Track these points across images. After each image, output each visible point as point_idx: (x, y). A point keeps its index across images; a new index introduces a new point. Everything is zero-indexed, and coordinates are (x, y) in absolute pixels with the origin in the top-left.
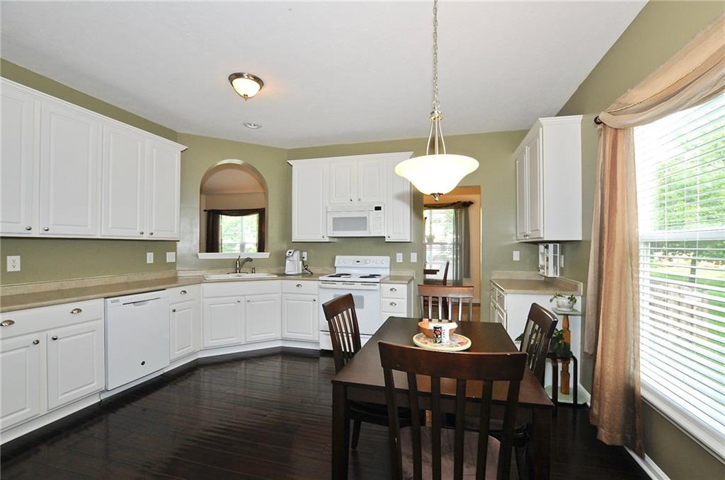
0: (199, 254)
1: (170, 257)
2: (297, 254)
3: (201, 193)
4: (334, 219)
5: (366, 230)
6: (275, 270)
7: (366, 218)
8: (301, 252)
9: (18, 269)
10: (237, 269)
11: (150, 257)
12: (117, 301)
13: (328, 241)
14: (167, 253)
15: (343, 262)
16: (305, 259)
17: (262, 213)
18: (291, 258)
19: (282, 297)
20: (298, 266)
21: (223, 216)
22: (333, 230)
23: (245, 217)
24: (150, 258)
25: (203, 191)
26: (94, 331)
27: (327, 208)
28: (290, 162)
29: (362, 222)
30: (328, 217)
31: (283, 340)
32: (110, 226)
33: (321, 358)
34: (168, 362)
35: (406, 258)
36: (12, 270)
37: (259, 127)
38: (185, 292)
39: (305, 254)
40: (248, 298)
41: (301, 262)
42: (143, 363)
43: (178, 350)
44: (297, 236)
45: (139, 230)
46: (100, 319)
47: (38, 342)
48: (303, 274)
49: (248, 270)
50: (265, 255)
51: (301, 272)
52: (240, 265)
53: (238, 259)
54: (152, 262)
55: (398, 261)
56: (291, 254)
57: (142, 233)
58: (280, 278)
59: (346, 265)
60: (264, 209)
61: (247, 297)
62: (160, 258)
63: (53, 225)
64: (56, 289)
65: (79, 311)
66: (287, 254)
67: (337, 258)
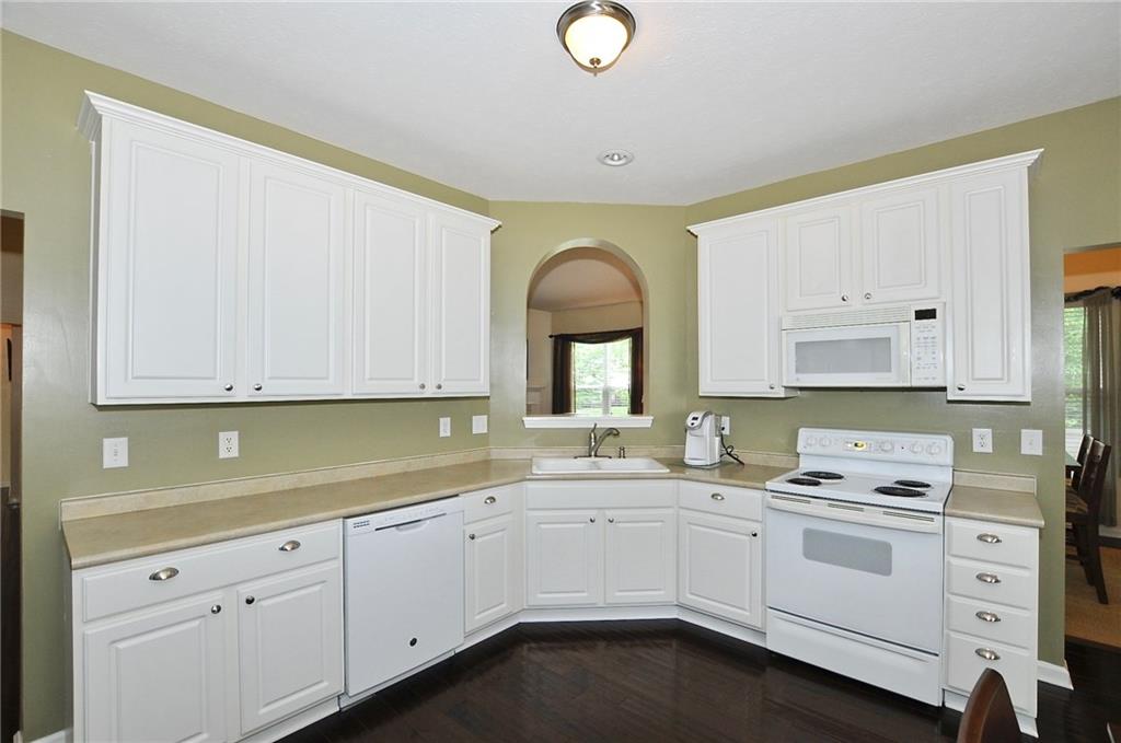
0: (525, 419)
1: (480, 424)
2: (709, 423)
3: (528, 307)
4: (799, 345)
5: (890, 371)
6: (664, 452)
7: (888, 340)
8: (719, 417)
9: (235, 453)
10: (590, 449)
11: (445, 425)
12: (366, 524)
13: (783, 396)
14: (474, 417)
15: (817, 446)
16: (726, 432)
17: (637, 336)
18: (697, 432)
19: (678, 515)
20: (712, 449)
21: (577, 344)
22: (797, 371)
23: (609, 345)
24: (445, 427)
25: (533, 303)
26: (324, 582)
27: (780, 320)
28: (692, 229)
29: (877, 350)
30: (784, 339)
31: (681, 606)
32: (367, 376)
33: (768, 669)
34: (462, 638)
35: (1007, 443)
36: (227, 456)
37: (629, 160)
38: (493, 499)
39: (726, 421)
40: (610, 514)
41: (718, 439)
42: (413, 642)
43: (479, 613)
44: (709, 385)
45: (417, 381)
46: (335, 558)
47: (219, 609)
48: (722, 464)
49: (613, 451)
50: (644, 421)
51: (717, 459)
52: (597, 441)
53: (593, 430)
54: (449, 434)
55: (977, 448)
56: (697, 423)
57: (423, 387)
58: (675, 475)
59: (828, 451)
60: (641, 329)
61: (607, 512)
62: (462, 426)
63: (270, 378)
64: (292, 487)
65: (296, 545)
66: (689, 421)
67: (803, 433)
